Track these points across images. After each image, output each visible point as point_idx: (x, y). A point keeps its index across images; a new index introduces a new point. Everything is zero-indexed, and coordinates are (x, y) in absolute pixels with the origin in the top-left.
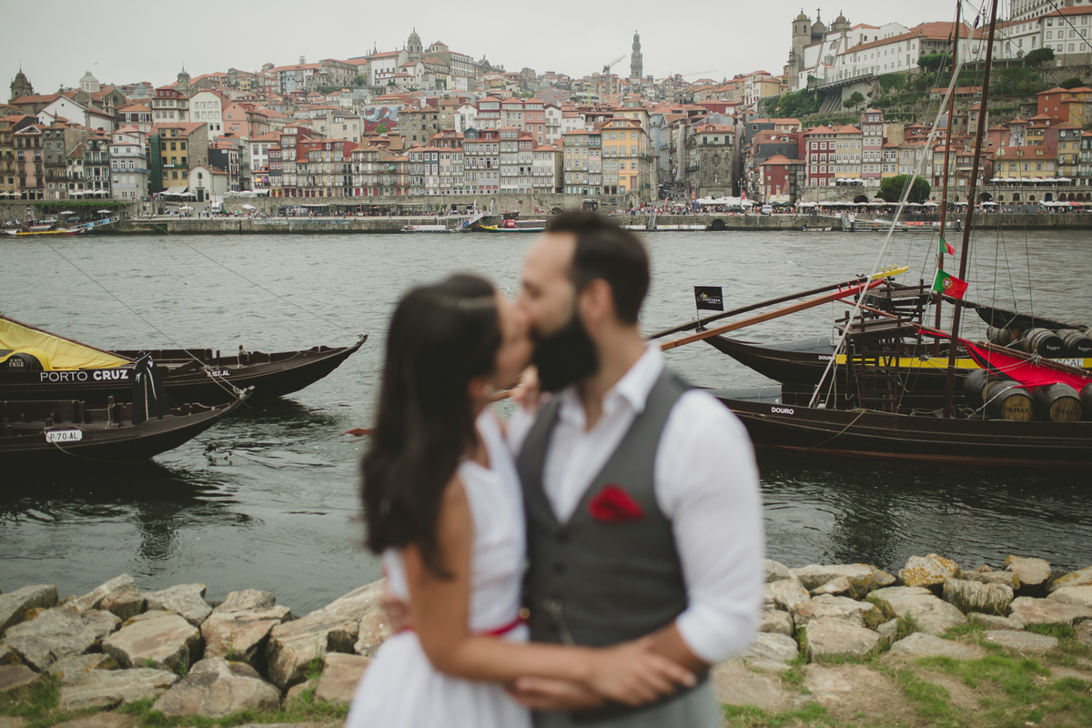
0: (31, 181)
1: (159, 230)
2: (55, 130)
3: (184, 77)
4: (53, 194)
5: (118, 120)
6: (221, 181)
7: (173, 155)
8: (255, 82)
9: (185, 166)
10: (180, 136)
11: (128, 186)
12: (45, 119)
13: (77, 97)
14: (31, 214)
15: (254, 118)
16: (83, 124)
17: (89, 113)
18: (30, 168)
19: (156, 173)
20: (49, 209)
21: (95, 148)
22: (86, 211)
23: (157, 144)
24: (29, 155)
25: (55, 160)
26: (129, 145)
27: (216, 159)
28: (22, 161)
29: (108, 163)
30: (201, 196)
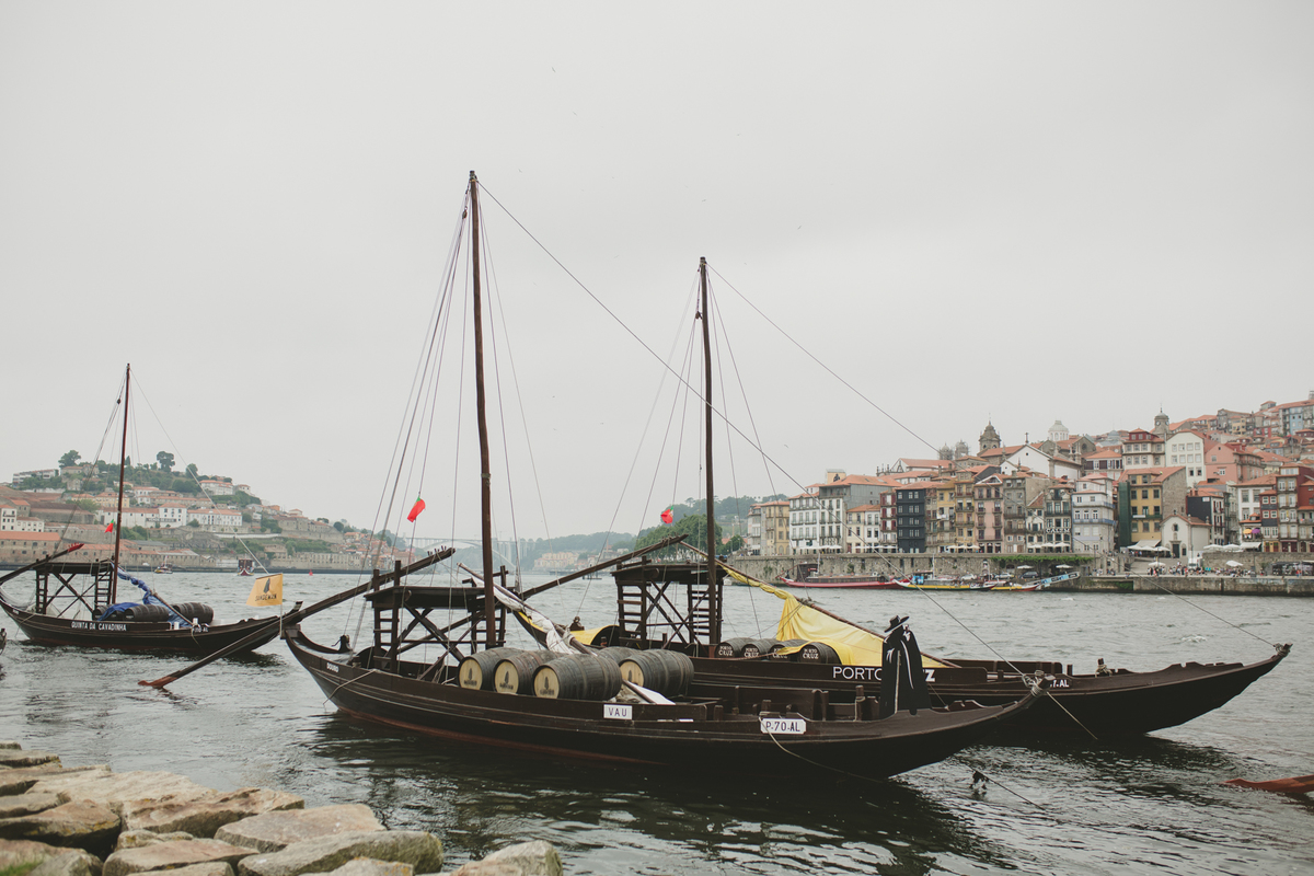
0: (990, 533)
1: (1125, 588)
2: (1016, 479)
3: (1162, 419)
4: (1011, 547)
5: (1085, 467)
6: (1201, 534)
7: (1144, 504)
8: (1250, 423)
9: (1158, 516)
10: (1152, 482)
11: (1092, 539)
12: (1007, 469)
13: (1045, 447)
14: (987, 568)
15: (1243, 460)
16: (1048, 473)
17: (1054, 462)
18: (989, 520)
19: (1124, 526)
20: (1005, 564)
21: (1057, 497)
22: (1045, 566)
23: (1127, 491)
24: (989, 506)
25: (1015, 511)
26: (1095, 493)
27: (1196, 509)
28: (981, 511)
29: (1070, 514)
30: (1177, 550)
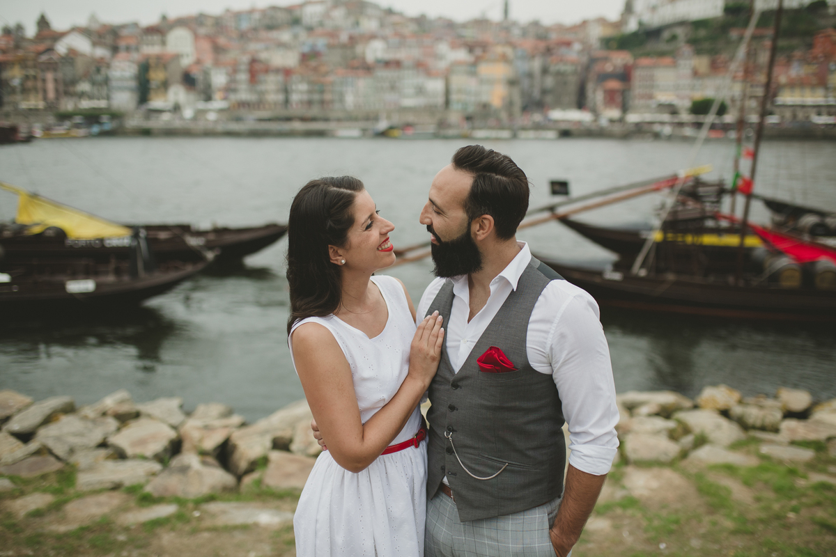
0: (51, 95)
1: (146, 133)
2: (68, 59)
3: (164, 18)
4: (68, 105)
5: (115, 49)
6: (192, 97)
7: (156, 76)
8: (218, 23)
9: (165, 85)
10: (163, 62)
11: (123, 99)
12: (61, 48)
13: (85, 32)
14: (51, 120)
15: (218, 49)
16: (90, 53)
17: (94, 44)
18: (50, 86)
19: (144, 91)
20: (64, 117)
21: (98, 70)
22: (92, 118)
23: (145, 68)
24: (50, 76)
25: (68, 79)
26: (123, 69)
27: (188, 80)
28: (44, 81)
29: (107, 83)
30: (177, 108)
